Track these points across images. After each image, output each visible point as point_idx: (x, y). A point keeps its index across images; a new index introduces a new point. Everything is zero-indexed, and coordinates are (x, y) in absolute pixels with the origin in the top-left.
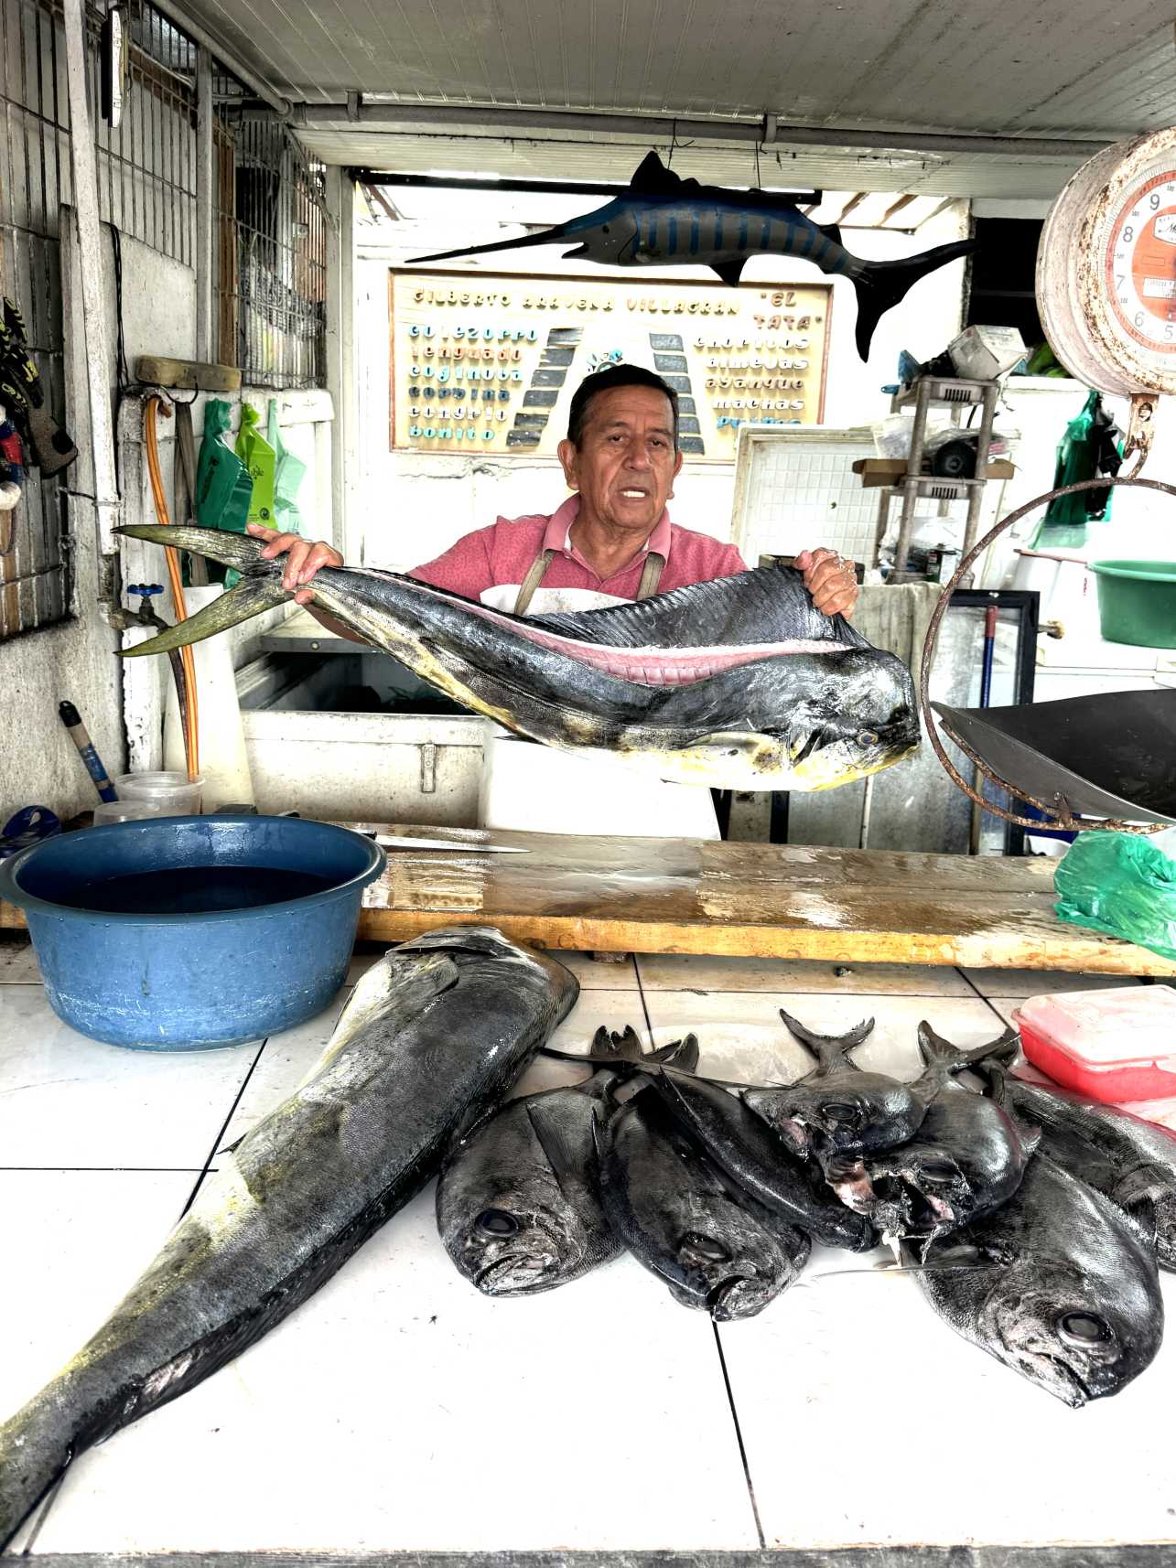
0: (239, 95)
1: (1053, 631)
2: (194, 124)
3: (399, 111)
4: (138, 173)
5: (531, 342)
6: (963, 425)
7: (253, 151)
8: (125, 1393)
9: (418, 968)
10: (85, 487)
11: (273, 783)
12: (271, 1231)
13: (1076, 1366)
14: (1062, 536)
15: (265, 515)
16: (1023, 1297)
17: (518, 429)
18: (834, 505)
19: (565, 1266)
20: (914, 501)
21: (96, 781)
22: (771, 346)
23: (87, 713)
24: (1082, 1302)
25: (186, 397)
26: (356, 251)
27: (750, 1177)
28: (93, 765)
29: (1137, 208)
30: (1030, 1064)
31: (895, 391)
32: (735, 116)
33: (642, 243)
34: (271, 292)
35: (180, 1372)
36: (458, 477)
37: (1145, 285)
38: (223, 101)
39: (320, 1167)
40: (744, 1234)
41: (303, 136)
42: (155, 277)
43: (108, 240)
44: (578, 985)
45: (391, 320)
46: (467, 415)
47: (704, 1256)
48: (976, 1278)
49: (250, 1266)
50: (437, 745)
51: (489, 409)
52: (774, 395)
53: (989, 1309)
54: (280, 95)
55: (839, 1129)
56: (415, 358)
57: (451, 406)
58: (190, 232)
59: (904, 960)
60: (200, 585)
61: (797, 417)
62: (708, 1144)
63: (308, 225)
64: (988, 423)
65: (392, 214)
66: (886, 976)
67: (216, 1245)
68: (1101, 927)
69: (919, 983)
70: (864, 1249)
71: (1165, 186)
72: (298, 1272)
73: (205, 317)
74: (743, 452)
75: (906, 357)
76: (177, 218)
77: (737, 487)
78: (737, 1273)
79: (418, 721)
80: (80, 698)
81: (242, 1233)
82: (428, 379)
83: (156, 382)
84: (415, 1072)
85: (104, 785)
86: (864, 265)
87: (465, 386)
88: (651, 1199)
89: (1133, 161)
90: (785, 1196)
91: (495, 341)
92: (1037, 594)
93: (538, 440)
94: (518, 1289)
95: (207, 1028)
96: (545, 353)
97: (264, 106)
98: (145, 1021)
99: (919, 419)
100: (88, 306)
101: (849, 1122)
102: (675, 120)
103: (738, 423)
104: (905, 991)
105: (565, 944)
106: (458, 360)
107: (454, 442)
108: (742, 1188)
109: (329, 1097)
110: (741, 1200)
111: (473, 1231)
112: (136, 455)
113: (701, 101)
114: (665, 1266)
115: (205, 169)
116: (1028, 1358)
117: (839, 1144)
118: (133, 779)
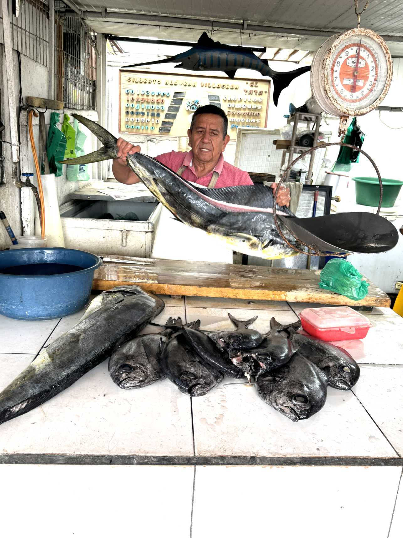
0: (64, 7)
1: (337, 199)
2: (48, 17)
3: (119, 15)
4: (27, 33)
5: (168, 97)
6: (311, 129)
7: (70, 27)
8: (5, 411)
9: (111, 297)
10: (8, 140)
11: (72, 242)
12: (55, 368)
13: (296, 410)
14: (342, 167)
15: (72, 152)
16: (284, 391)
17: (163, 126)
18: (269, 156)
19: (146, 381)
20: (293, 154)
21: (11, 238)
22: (250, 101)
23: (9, 216)
24: (301, 392)
25: (43, 111)
26: (107, 63)
27: (206, 356)
28: (10, 232)
29: (341, 55)
30: (304, 330)
31: (288, 117)
32: (233, 20)
33: (201, 63)
34: (76, 76)
35: (23, 407)
36: (142, 143)
37: (344, 81)
38: (58, 9)
39: (72, 351)
40: (202, 372)
41: (87, 22)
42: (33, 70)
43: (16, 56)
44: (164, 304)
45: (120, 87)
46: (145, 121)
47: (188, 377)
48: (271, 386)
49: (47, 377)
50: (127, 231)
51: (153, 120)
52: (250, 118)
53: (273, 394)
54: (79, 8)
55: (234, 342)
56: (128, 101)
57: (140, 118)
58: (46, 55)
59: (270, 299)
60: (47, 174)
61: (258, 125)
62: (195, 347)
63: (90, 54)
64: (318, 129)
65: (121, 51)
66: (264, 304)
67: (37, 371)
68: (332, 290)
69: (274, 306)
70: (239, 378)
71: (350, 48)
72: (63, 380)
73: (51, 84)
74: (239, 137)
75: (292, 106)
76: (42, 49)
77: (237, 149)
78: (198, 383)
79: (121, 222)
80: (6, 210)
81: (45, 369)
82: (132, 108)
83: (33, 105)
84: (105, 325)
85: (14, 239)
86: (276, 73)
87: (145, 111)
88: (175, 362)
89: (339, 40)
90: (216, 361)
91: (155, 96)
92: (331, 187)
93: (170, 130)
94: (131, 387)
95: (41, 313)
96: (172, 100)
97: (73, 11)
98: (21, 310)
99: (295, 126)
100: (8, 78)
101: (237, 340)
102: (213, 21)
103: (238, 126)
104: (269, 308)
105: (162, 292)
106: (142, 103)
107: (141, 131)
108: (204, 360)
109: (77, 332)
110: (203, 363)
111: (118, 370)
112: (26, 129)
113: (222, 15)
114: (176, 380)
115: (51, 33)
116: (283, 408)
117: (233, 346)
118: (23, 237)
